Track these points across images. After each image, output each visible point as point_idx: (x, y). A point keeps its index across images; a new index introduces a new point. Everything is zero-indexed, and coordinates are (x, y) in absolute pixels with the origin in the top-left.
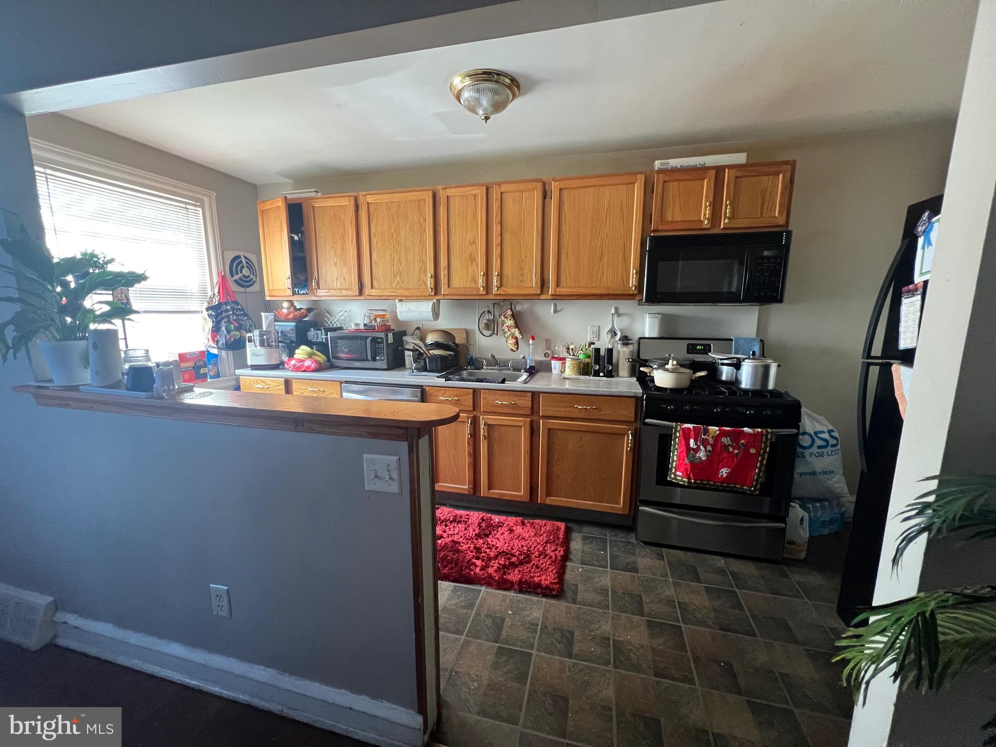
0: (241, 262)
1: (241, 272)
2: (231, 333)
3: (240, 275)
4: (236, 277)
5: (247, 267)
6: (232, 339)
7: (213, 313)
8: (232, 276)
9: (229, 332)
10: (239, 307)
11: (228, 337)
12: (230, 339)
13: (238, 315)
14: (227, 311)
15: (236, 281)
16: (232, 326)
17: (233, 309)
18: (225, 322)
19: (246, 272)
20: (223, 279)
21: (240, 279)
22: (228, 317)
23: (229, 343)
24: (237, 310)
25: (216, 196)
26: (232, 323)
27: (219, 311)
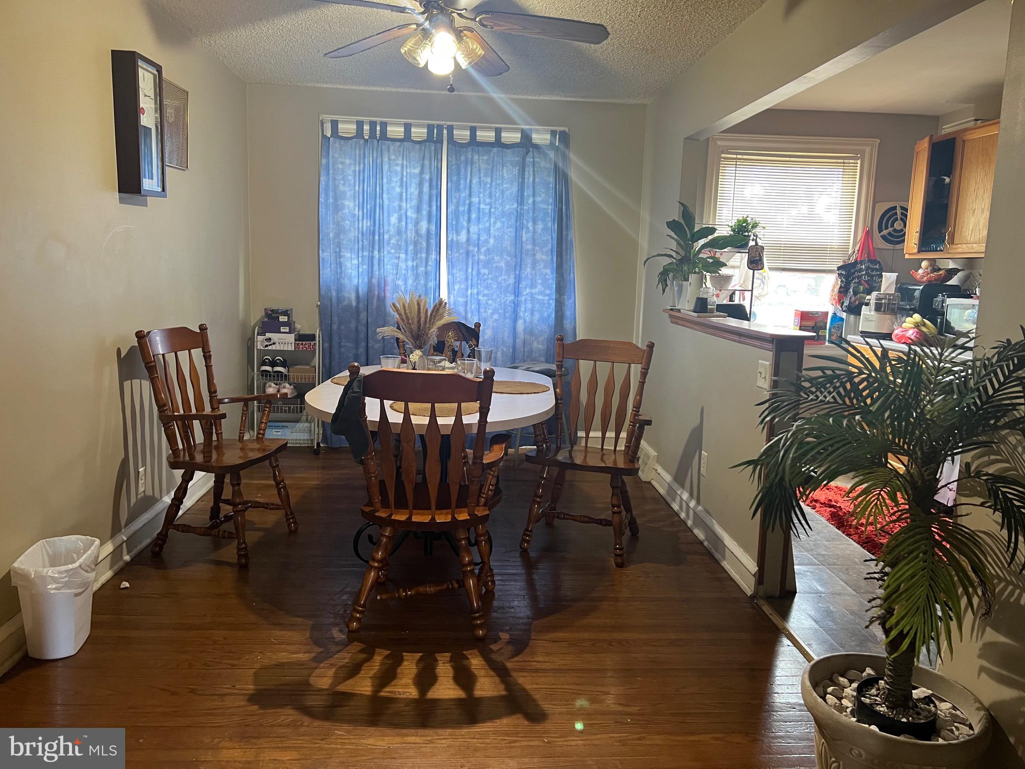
0: (896, 213)
1: (892, 226)
2: (858, 296)
3: (890, 229)
4: (885, 232)
5: (901, 219)
6: (857, 302)
7: (844, 272)
8: (880, 231)
9: (855, 293)
10: (877, 267)
11: (853, 299)
12: (855, 301)
13: (872, 276)
14: (861, 270)
15: (883, 237)
16: (862, 288)
17: (867, 268)
18: (855, 283)
19: (898, 225)
20: (868, 234)
21: (889, 234)
22: (859, 277)
23: (853, 307)
24: (873, 270)
25: (880, 144)
26: (862, 285)
27: (852, 271)
